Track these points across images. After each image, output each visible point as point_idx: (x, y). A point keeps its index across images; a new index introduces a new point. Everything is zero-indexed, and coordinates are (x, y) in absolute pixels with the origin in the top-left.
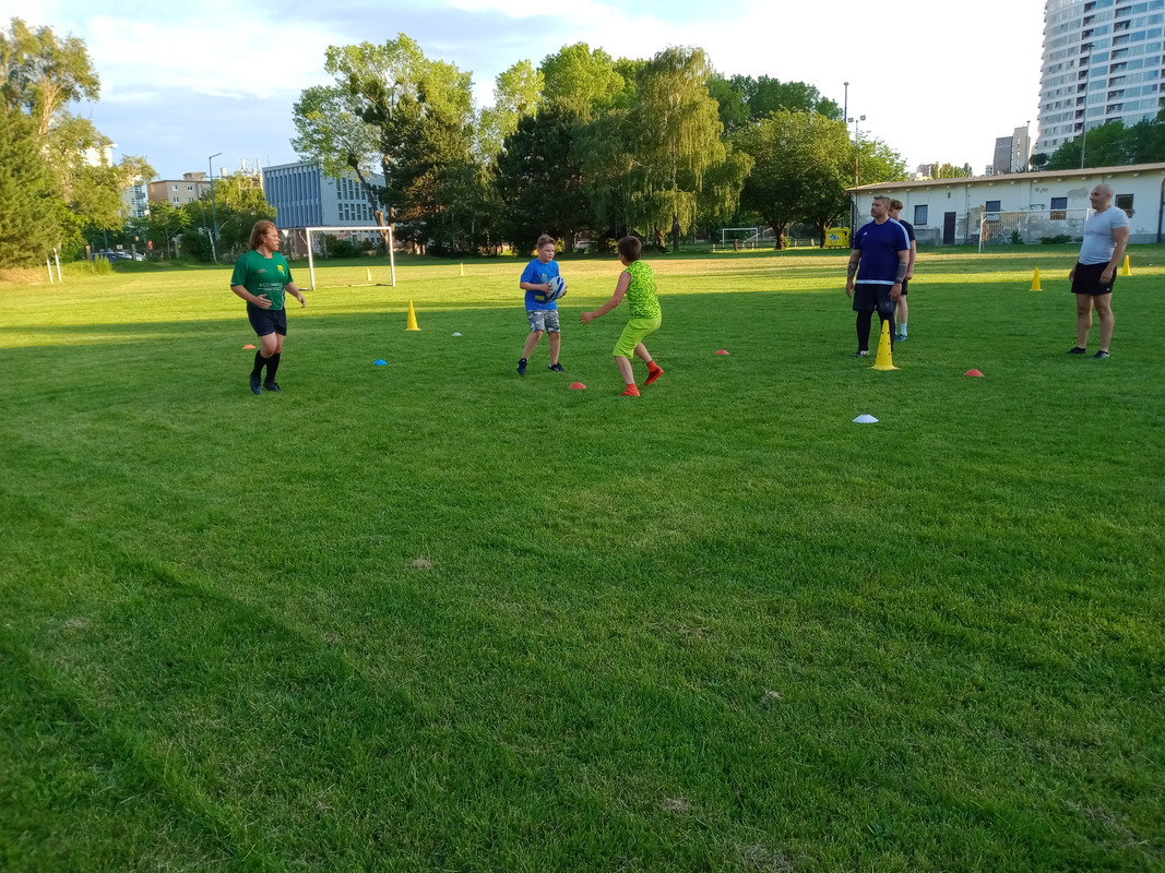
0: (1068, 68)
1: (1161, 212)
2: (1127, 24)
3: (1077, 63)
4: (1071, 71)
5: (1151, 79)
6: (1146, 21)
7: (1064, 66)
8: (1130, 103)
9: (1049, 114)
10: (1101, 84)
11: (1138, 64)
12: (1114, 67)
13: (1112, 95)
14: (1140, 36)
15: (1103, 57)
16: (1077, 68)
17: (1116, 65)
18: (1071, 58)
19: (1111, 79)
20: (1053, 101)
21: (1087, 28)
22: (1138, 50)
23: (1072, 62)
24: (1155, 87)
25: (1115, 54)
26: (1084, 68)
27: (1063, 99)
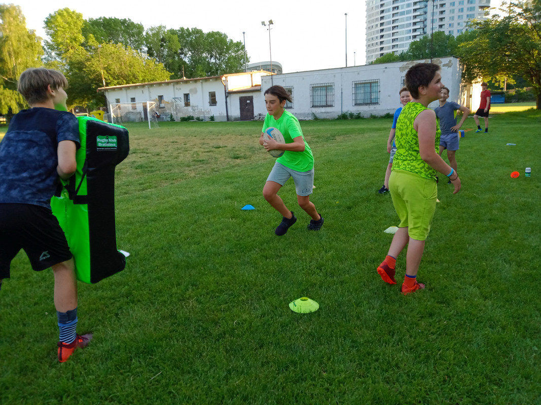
0: (375, 28)
1: (226, 102)
2: (398, 7)
3: (379, 25)
4: (377, 29)
5: (408, 33)
6: (405, 7)
7: (374, 27)
8: (401, 44)
9: (370, 49)
10: (389, 35)
11: (403, 26)
12: (394, 28)
13: (393, 40)
14: (403, 13)
15: (389, 23)
16: (380, 28)
17: (395, 27)
18: (376, 23)
19: (393, 33)
20: (371, 43)
21: (382, 9)
22: (403, 20)
23: (377, 25)
24: (410, 37)
25: (394, 21)
26: (382, 28)
27: (374, 42)
